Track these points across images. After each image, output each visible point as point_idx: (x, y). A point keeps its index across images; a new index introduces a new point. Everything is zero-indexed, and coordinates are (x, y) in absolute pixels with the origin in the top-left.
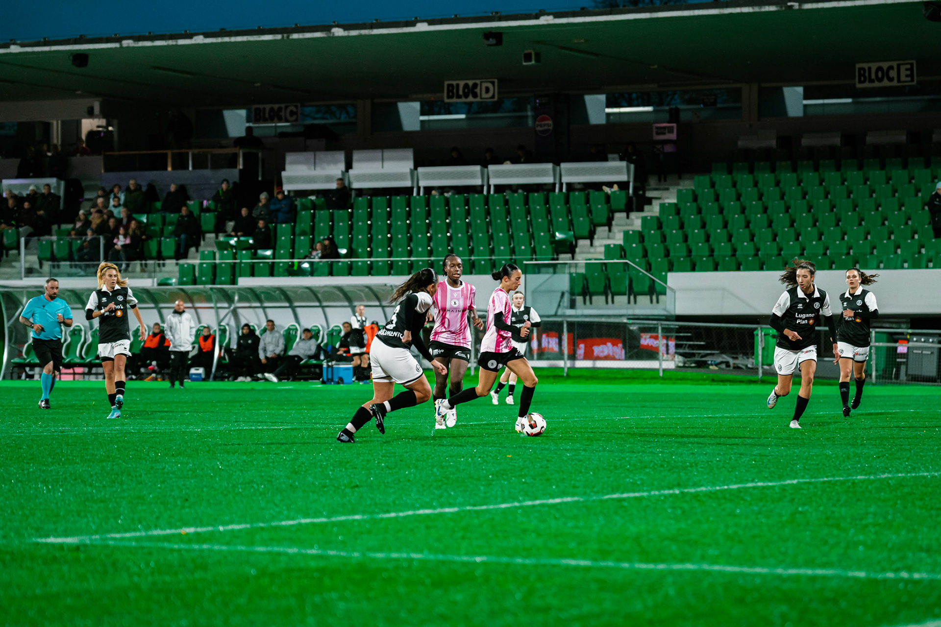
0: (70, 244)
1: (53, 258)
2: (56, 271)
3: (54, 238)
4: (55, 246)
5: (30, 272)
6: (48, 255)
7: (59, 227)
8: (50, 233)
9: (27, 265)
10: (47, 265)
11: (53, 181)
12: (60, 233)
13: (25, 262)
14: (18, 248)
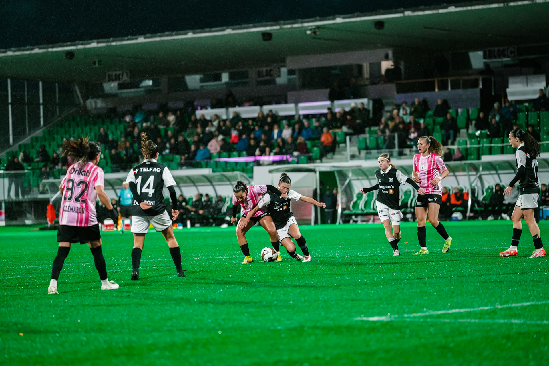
0: (377, 139)
1: (367, 148)
2: (369, 156)
3: (367, 136)
4: (368, 141)
5: (353, 157)
6: (363, 146)
7: (370, 129)
8: (364, 132)
9: (352, 153)
10: (363, 153)
11: (365, 101)
12: (370, 132)
13: (350, 151)
14: (345, 142)
